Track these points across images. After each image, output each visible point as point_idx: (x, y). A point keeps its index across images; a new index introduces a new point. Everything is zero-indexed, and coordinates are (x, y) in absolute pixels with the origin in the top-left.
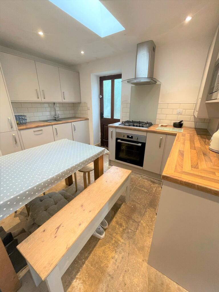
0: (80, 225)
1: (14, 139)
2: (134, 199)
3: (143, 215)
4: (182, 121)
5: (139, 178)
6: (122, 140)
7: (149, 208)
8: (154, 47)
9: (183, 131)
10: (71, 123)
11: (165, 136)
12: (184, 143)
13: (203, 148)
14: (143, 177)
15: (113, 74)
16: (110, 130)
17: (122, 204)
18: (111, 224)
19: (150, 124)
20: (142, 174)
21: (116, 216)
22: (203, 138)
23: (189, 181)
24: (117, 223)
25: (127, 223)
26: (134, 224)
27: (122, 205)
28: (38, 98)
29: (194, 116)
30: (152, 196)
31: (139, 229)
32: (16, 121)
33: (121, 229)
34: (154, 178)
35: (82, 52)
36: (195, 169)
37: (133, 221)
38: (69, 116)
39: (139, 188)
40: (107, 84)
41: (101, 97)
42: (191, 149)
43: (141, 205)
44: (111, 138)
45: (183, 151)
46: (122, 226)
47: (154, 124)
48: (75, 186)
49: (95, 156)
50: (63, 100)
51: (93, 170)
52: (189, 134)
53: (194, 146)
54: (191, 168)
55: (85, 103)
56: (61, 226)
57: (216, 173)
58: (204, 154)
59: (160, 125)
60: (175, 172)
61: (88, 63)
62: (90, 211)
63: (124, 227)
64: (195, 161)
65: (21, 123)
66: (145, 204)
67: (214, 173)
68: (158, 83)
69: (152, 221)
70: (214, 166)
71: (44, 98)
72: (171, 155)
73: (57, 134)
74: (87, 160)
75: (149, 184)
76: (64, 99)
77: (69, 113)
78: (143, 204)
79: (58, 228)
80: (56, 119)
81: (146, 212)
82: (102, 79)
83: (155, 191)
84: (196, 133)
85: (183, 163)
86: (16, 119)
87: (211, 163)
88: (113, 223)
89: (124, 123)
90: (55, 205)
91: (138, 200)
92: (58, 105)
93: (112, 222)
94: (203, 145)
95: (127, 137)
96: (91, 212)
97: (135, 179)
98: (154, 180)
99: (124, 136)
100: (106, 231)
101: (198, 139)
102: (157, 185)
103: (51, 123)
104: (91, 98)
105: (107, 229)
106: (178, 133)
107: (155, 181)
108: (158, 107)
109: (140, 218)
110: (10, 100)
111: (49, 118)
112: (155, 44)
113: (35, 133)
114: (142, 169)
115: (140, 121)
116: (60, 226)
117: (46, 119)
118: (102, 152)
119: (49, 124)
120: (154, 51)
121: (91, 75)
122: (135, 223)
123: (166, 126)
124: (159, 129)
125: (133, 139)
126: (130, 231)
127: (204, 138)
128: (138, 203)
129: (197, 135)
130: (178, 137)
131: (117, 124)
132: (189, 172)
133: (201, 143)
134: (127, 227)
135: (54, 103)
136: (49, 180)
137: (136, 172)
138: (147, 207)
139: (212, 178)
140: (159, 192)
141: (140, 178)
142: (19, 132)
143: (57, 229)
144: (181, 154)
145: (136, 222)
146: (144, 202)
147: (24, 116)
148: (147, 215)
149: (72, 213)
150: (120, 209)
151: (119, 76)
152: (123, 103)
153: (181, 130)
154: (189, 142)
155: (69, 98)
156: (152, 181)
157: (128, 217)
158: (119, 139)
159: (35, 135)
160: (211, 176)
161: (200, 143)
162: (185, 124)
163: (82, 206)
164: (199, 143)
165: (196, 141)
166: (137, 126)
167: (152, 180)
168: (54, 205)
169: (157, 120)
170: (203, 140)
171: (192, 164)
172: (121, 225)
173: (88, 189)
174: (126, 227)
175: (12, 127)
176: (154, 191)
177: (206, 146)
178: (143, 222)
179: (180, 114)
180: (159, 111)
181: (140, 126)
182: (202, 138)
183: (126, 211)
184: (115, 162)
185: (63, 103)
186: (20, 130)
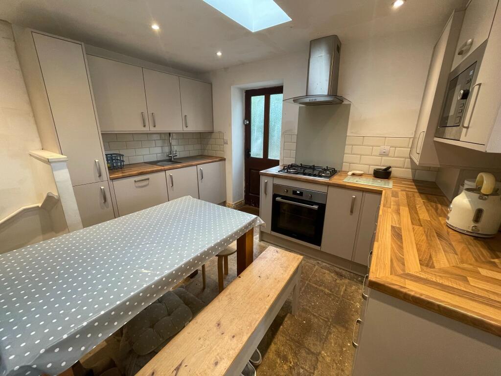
0: (216, 364)
1: (102, 196)
2: (307, 308)
3: (326, 341)
4: (390, 167)
5: (314, 267)
6: (283, 197)
7: (334, 327)
8: (339, 45)
9: (393, 186)
10: (195, 167)
11: (360, 194)
12: (398, 212)
13: (435, 223)
14: (321, 265)
15: (269, 87)
16: (263, 180)
17: (285, 316)
18: (266, 356)
19: (334, 172)
20: (319, 259)
21: (275, 340)
22: (431, 202)
23: (422, 295)
24: (278, 353)
25: (296, 354)
26: (308, 358)
27: (286, 319)
28: (145, 126)
29: (411, 158)
30: (339, 302)
31: (319, 367)
32: (108, 163)
33: (286, 367)
34: (341, 267)
35: (219, 54)
36: (429, 270)
37: (307, 350)
38: (192, 154)
39: (316, 286)
40: (258, 102)
41: (248, 122)
42: (413, 224)
43: (321, 320)
44: (264, 195)
45: (400, 229)
46: (287, 361)
47: (339, 171)
48: (201, 279)
49: (241, 230)
50: (184, 127)
51: (235, 252)
52: (404, 193)
53: (417, 218)
54: (419, 265)
55: (220, 132)
56: (183, 365)
57: (469, 278)
58: (439, 236)
59: (350, 173)
60: (391, 274)
61: (226, 69)
62: (233, 337)
63: (290, 363)
64: (425, 251)
65: (114, 166)
66: (327, 318)
67: (465, 280)
68: (345, 102)
69: (342, 352)
70: (462, 262)
71: (155, 126)
72: (378, 236)
73: (173, 185)
74: (227, 238)
75: (333, 278)
76: (187, 127)
77: (192, 149)
78: (323, 318)
79: (177, 369)
80: (172, 161)
81: (330, 333)
82: (249, 94)
83: (344, 293)
84: (417, 191)
85: (403, 256)
86: (107, 160)
87: (456, 256)
88: (271, 353)
89: (287, 168)
90: (168, 317)
91: (314, 308)
92: (175, 137)
93: (269, 352)
94: (434, 216)
95: (293, 194)
96: (235, 338)
97: (307, 267)
98: (341, 271)
99: (287, 191)
100: (258, 370)
101: (422, 202)
102: (347, 281)
103: (163, 168)
104: (230, 125)
105: (260, 366)
106: (385, 190)
107: (344, 273)
108: (347, 143)
109: (320, 345)
110: (100, 131)
111: (159, 157)
112: (340, 41)
113: (136, 185)
114: (320, 249)
115: (314, 166)
116: (180, 365)
117: (155, 159)
118: (252, 223)
119: (160, 168)
120: (339, 52)
121: (232, 87)
122: (311, 355)
123: (361, 175)
124: (349, 181)
125: (303, 198)
126: (301, 371)
127: (434, 202)
128: (314, 316)
129: (418, 194)
130: (386, 198)
131: (274, 170)
132: (418, 275)
133: (430, 211)
134: (296, 364)
135: (170, 134)
136: (164, 279)
137: (309, 255)
138: (331, 325)
139: (463, 289)
140: (351, 294)
141: (317, 266)
142: (111, 183)
143: (175, 372)
144: (397, 234)
145: (313, 353)
146: (326, 314)
147: (121, 155)
148: (332, 341)
149: (202, 339)
150: (281, 327)
151: (279, 90)
152: (285, 133)
153: (389, 183)
154: (407, 209)
155: (195, 126)
156: (337, 273)
157: (297, 342)
158: (279, 196)
159: (136, 187)
160: (461, 286)
161: (428, 210)
162: (395, 172)
163: (219, 325)
164: (425, 210)
165: (420, 207)
166: (310, 175)
167: (338, 270)
168: (166, 316)
169: (344, 164)
170: (432, 206)
171: (421, 257)
172: (285, 359)
173: (228, 291)
174: (294, 363)
175: (100, 176)
176: (342, 293)
177: (440, 218)
178: (325, 354)
179: (384, 154)
180: (347, 149)
181: (315, 175)
182: (429, 200)
183: (293, 330)
184: (271, 235)
185: (183, 134)
186: (112, 179)
